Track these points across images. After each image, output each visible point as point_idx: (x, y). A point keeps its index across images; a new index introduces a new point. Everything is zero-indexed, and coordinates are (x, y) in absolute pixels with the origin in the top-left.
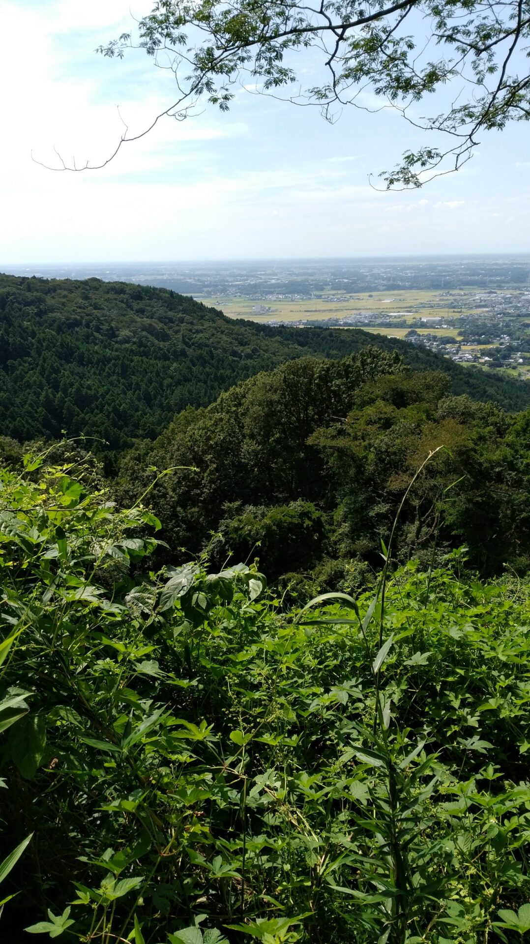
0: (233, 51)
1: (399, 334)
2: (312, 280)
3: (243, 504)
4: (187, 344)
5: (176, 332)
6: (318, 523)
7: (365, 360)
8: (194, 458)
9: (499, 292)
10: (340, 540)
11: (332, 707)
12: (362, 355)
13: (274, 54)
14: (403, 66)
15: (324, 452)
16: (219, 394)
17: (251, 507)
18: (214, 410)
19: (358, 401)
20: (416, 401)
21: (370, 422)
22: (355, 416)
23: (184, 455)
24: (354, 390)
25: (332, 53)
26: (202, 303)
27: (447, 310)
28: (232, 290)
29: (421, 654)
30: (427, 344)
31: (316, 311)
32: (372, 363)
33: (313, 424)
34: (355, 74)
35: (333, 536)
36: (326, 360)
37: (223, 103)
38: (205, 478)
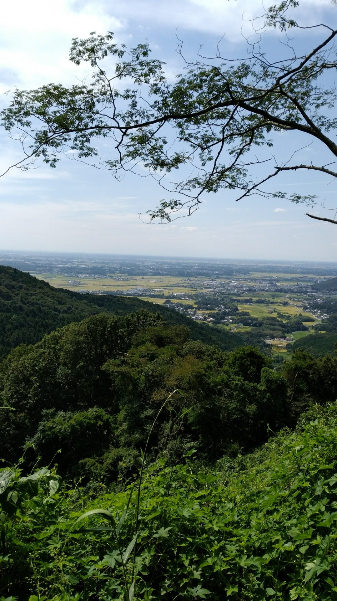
0: (59, 134)
1: (160, 302)
2: (108, 267)
3: (56, 411)
4: (24, 303)
5: (17, 295)
6: (107, 423)
7: (139, 317)
8: (24, 379)
9: (217, 280)
10: (121, 434)
11: (105, 569)
12: (138, 314)
13: (85, 139)
14: (160, 153)
15: (112, 375)
16: (44, 336)
17: (62, 412)
18: (40, 347)
19: (135, 342)
20: (170, 343)
21: (142, 356)
22: (132, 352)
23: (16, 377)
24: (132, 335)
25: (120, 142)
26: (35, 277)
27: (188, 289)
28: (55, 270)
29: (165, 529)
30: (177, 309)
31: (109, 285)
32: (143, 319)
33: (105, 357)
34: (134, 154)
35: (116, 431)
36: (115, 316)
37: (53, 163)
38: (31, 393)
